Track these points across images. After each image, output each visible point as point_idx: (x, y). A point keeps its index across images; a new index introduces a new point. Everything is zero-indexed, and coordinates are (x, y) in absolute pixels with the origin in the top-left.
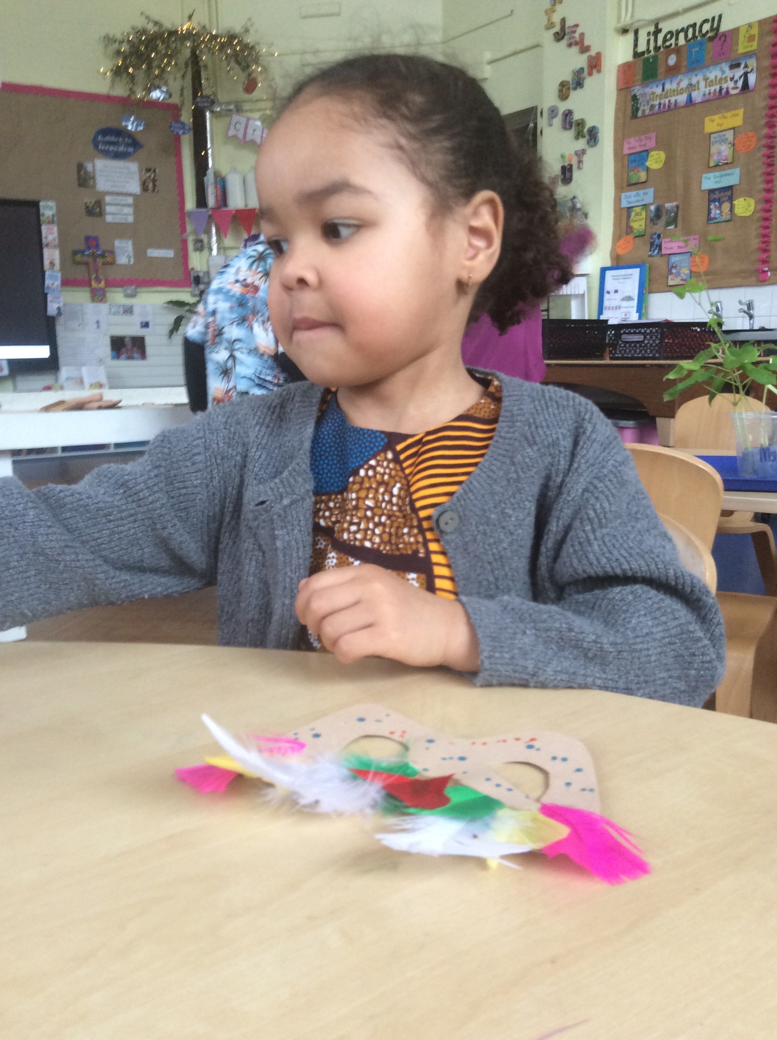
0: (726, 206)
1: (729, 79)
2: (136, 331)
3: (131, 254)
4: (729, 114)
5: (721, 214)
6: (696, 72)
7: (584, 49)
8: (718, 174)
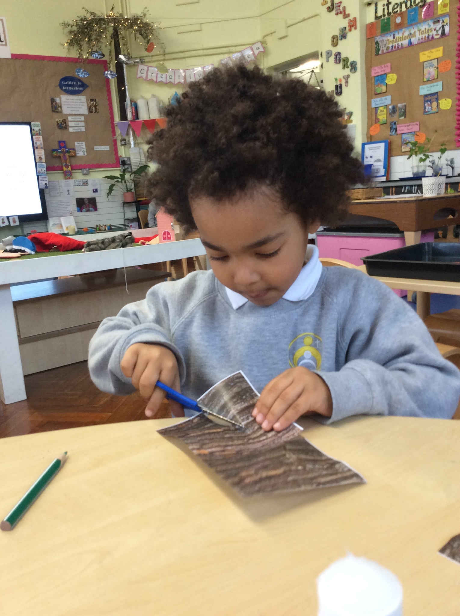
0: (435, 104)
1: (433, 30)
2: (91, 195)
3: (85, 150)
4: (433, 50)
5: (432, 109)
6: (413, 26)
7: (346, 16)
8: (428, 85)
